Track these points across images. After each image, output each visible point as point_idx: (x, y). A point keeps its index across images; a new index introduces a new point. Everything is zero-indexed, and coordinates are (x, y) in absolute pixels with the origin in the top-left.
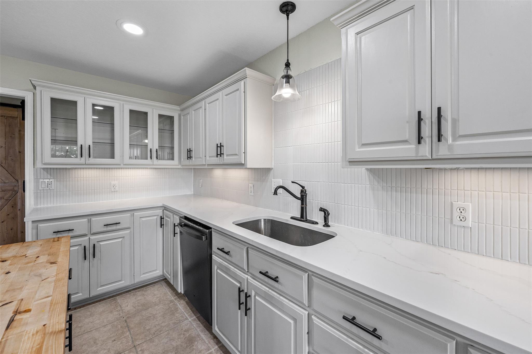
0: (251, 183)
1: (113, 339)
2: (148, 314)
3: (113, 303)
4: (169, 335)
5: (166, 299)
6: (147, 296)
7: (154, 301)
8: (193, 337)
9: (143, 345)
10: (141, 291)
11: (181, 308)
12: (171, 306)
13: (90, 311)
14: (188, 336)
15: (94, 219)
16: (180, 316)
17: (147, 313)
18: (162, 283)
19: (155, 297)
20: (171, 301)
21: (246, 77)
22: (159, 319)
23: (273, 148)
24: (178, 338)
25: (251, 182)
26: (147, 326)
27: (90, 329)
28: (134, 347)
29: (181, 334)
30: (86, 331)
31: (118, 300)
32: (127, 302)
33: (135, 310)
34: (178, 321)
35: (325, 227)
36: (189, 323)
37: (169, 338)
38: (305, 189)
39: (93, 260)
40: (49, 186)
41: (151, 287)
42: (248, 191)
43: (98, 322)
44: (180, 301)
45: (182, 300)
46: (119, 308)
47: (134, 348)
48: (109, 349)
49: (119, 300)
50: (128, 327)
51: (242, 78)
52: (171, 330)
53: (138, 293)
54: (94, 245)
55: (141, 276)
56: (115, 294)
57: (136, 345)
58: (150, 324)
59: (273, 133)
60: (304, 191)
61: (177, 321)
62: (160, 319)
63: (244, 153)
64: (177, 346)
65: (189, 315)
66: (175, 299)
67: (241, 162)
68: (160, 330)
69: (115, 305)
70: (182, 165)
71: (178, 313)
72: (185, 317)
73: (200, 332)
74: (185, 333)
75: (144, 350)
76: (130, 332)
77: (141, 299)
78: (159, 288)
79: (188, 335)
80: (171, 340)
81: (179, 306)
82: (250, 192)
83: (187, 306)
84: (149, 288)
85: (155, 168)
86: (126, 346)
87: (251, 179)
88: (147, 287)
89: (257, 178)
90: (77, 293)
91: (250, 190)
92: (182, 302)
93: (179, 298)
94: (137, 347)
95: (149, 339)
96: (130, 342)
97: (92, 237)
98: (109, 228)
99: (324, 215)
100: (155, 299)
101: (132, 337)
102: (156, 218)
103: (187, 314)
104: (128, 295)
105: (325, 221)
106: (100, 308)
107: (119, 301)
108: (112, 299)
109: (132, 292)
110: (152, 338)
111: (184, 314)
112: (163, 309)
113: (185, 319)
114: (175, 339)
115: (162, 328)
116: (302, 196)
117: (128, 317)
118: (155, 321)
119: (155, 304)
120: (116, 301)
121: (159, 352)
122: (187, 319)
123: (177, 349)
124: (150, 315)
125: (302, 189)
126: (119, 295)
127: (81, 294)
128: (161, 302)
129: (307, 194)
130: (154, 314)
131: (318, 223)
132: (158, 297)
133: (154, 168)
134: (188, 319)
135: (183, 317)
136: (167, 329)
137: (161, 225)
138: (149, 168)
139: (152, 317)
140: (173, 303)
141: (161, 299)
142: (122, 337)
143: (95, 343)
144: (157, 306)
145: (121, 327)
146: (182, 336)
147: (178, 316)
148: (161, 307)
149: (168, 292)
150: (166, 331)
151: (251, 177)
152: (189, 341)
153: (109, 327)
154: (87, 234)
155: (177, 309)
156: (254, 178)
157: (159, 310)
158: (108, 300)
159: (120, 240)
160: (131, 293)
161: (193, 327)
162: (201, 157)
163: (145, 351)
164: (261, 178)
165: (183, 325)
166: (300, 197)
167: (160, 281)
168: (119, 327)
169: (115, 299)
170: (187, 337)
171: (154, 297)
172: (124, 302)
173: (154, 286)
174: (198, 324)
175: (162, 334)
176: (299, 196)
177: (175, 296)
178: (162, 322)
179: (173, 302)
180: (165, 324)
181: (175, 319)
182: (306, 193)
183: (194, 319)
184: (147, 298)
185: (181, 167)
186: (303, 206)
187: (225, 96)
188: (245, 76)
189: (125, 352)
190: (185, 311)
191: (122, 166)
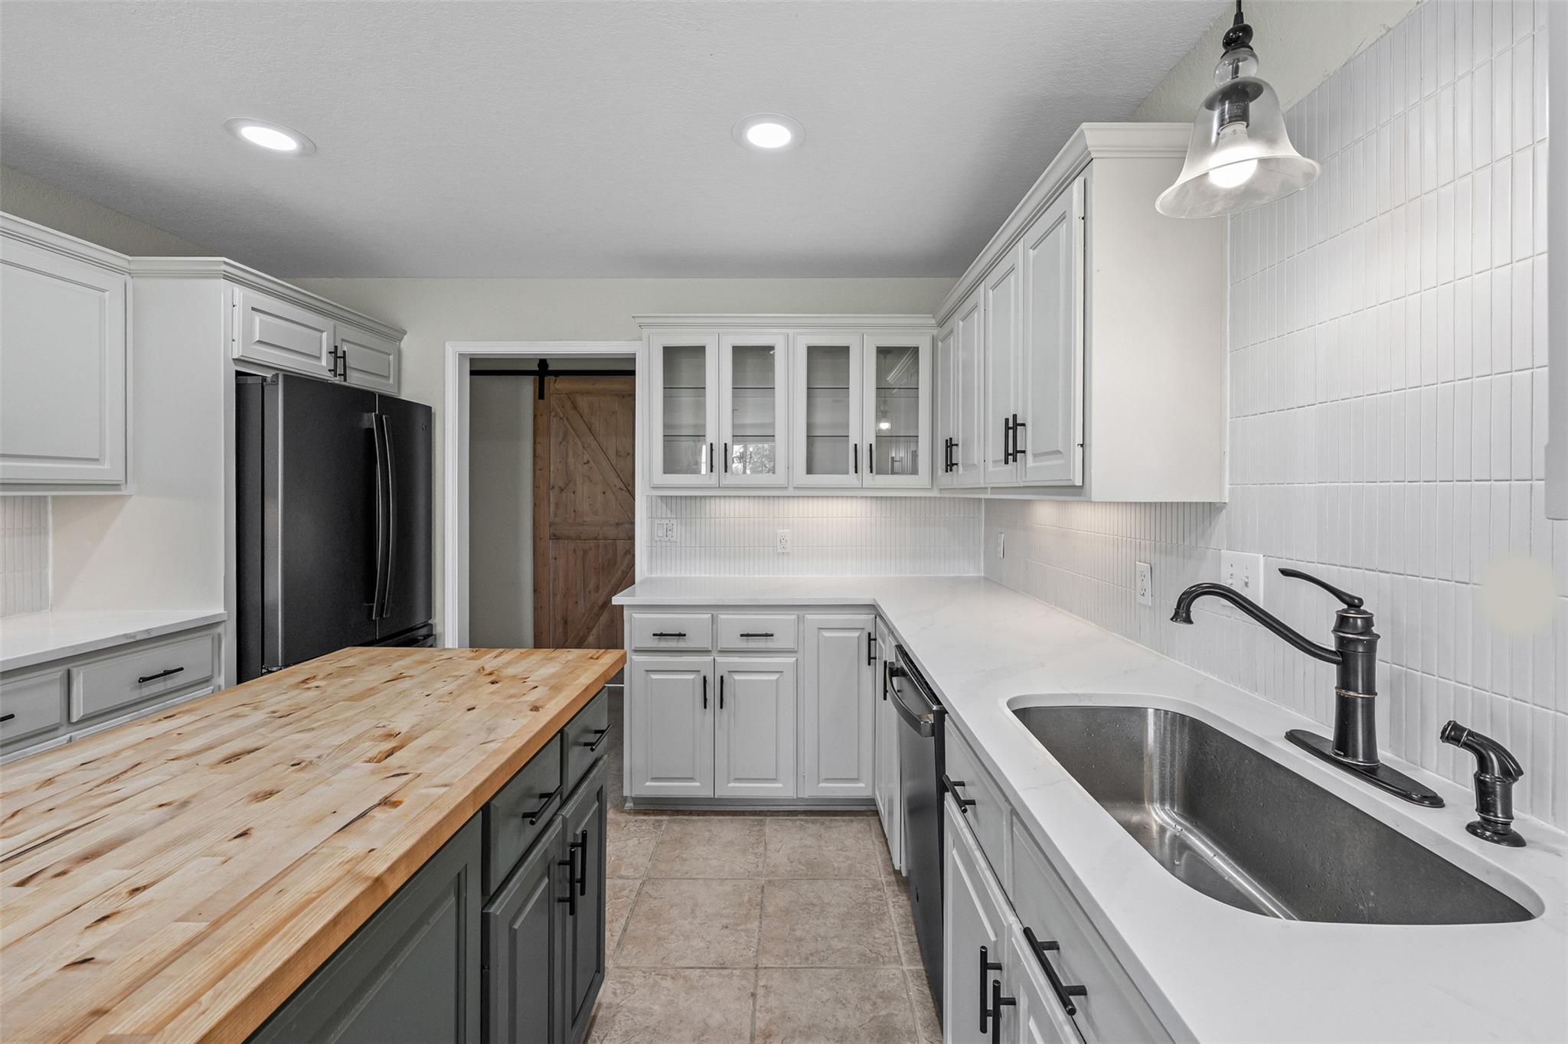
0: (1143, 560)
1: (725, 921)
2: (813, 894)
3: (755, 829)
4: (839, 982)
5: (866, 871)
6: (826, 842)
7: (836, 865)
8: (896, 1029)
9: (775, 975)
10: (818, 825)
11: (893, 918)
12: (871, 900)
13: (710, 831)
14: (884, 1016)
15: (723, 616)
16: (883, 942)
17: (812, 892)
18: (872, 822)
19: (844, 853)
20: (876, 886)
21: (1089, 159)
22: (830, 923)
23: (1229, 420)
24: (856, 1006)
25: (1142, 553)
26: (800, 926)
27: (697, 874)
28: (755, 968)
29: (868, 999)
30: (687, 876)
31: (767, 828)
32: (781, 841)
33: (788, 869)
34: (874, 955)
35: (1482, 836)
36: (900, 975)
37: (835, 993)
38: (1365, 612)
39: (721, 714)
40: (669, 533)
41: (843, 821)
42: (1133, 587)
43: (714, 862)
44: (897, 895)
45: (904, 894)
46: (761, 849)
47: (752, 973)
48: (710, 942)
49: (770, 826)
50: (761, 908)
51: (1076, 168)
52: (849, 969)
53: (810, 825)
54: (722, 677)
55: (819, 783)
56: (765, 808)
57: (760, 966)
58: (807, 927)
59: (1229, 354)
60: (1359, 622)
61: (870, 951)
62: (834, 924)
63: (1082, 445)
64: (846, 1029)
65: (907, 952)
66: (889, 884)
67: (1070, 480)
68: (823, 956)
69: (757, 837)
70: (940, 489)
71: (879, 930)
72: (894, 953)
73: (921, 1024)
74: (879, 1001)
75: (770, 992)
76: (761, 923)
77: (810, 847)
78: (860, 832)
79: (883, 1013)
80: (837, 1000)
81: (892, 909)
82: (1138, 594)
83: (911, 919)
84: (838, 824)
85: (876, 497)
86: (742, 956)
87: (1143, 542)
88: (835, 820)
89: (1163, 540)
90: (692, 778)
91: (1139, 582)
92: (903, 899)
93: (898, 886)
94: (761, 972)
95: (791, 968)
96: (753, 949)
97: (720, 659)
98: (753, 644)
99: (1476, 769)
100: (840, 859)
101: (759, 939)
102: (858, 637)
103: (903, 944)
104: (789, 824)
105: (1485, 804)
106: (728, 830)
107: (767, 830)
108: (756, 818)
109: (799, 819)
110: (800, 968)
111: (896, 943)
112: (850, 900)
113: (895, 957)
114: (848, 1005)
115: (830, 952)
116: (1342, 642)
117: (770, 881)
118: (819, 922)
119: (836, 875)
120: (761, 828)
121: (799, 1019)
122: (897, 960)
123: (842, 1037)
124: (815, 901)
125: (1344, 611)
126: (773, 816)
127: (698, 784)
128: (851, 874)
129: (1378, 637)
130: (826, 901)
131: (1442, 801)
132: (848, 858)
133: (874, 497)
134: (902, 964)
135: (891, 949)
136: (839, 963)
137: (870, 658)
138: (862, 497)
139: (817, 909)
140: (879, 893)
141: (855, 866)
142: (743, 927)
143: (693, 911)
144: (838, 884)
145: (750, 900)
146: (868, 1007)
147: (879, 938)
148: (846, 889)
149: (877, 854)
150: (836, 968)
151: (1142, 537)
152: (881, 1034)
153: (728, 887)
154: (710, 649)
155: (881, 916)
156: (1153, 538)
157: (839, 896)
158: (749, 820)
159: (774, 677)
160: (796, 820)
161: (906, 997)
162: (976, 463)
163: (773, 994)
164: (1180, 542)
165: (882, 972)
166: (1334, 649)
167: (868, 813)
168: (746, 898)
169: (761, 820)
170: (881, 1018)
171: (840, 852)
172: (775, 837)
173: (852, 821)
174: (924, 994)
175: (823, 970)
176: (1331, 644)
177: (890, 875)
178: (835, 936)
179: (879, 890)
180: (840, 946)
181: (868, 944)
182: (1374, 629)
183: (917, 971)
184: (824, 848)
185: (939, 496)
186: (1351, 693)
187: (1031, 250)
188: (1085, 158)
189: (734, 972)
190: (901, 934)
191: (791, 492)
